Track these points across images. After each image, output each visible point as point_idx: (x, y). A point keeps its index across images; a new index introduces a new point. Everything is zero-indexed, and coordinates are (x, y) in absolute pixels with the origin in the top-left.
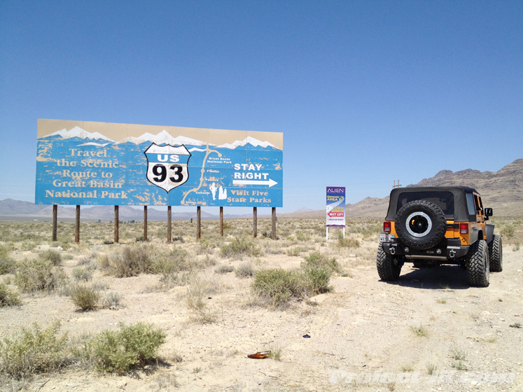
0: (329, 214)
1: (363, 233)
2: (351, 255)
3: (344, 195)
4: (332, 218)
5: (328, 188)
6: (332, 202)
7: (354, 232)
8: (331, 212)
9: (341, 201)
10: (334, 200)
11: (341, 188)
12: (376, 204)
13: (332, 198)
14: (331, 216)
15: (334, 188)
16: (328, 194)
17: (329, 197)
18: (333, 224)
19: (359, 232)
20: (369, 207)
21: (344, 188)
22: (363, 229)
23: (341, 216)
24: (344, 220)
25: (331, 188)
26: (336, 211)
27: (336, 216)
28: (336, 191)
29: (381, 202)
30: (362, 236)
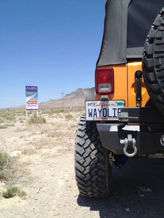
0: (28, 103)
1: (49, 114)
2: (36, 132)
3: (36, 91)
4: (30, 105)
5: (26, 87)
6: (29, 95)
7: (45, 113)
8: (29, 101)
9: (35, 95)
10: (30, 94)
11: (35, 87)
12: (54, 102)
13: (30, 93)
14: (29, 104)
15: (30, 87)
16: (27, 90)
17: (27, 92)
18: (30, 109)
19: (47, 113)
20: (51, 103)
21: (37, 87)
22: (49, 112)
23: (36, 104)
24: (37, 106)
25: (28, 87)
26: (32, 101)
27: (33, 104)
28: (32, 88)
29: (56, 101)
30: (48, 115)
